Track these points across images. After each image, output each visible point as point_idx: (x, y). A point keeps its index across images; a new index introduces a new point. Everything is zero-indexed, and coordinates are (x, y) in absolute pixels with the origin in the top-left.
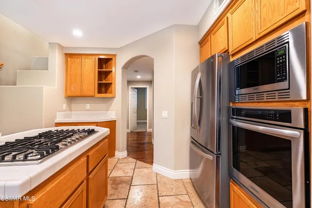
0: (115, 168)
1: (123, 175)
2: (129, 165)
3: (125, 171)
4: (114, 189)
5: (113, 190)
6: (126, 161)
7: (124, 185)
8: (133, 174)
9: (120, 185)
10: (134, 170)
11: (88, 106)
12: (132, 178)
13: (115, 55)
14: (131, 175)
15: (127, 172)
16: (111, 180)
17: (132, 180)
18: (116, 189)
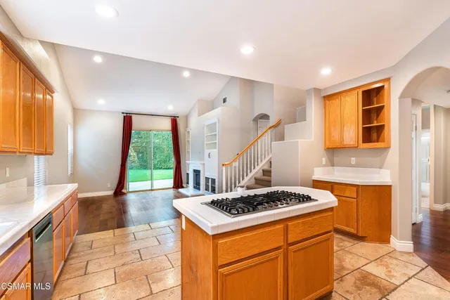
0: (379, 261)
1: (383, 276)
2: (406, 267)
3: (390, 272)
4: (357, 287)
5: (354, 288)
6: (405, 258)
7: (374, 290)
8: (403, 284)
9: (368, 288)
10: (409, 279)
11: (353, 161)
12: (395, 289)
13: (388, 80)
14: (398, 284)
15: (393, 276)
16: (361, 273)
17: (393, 290)
18: (359, 288)
